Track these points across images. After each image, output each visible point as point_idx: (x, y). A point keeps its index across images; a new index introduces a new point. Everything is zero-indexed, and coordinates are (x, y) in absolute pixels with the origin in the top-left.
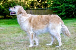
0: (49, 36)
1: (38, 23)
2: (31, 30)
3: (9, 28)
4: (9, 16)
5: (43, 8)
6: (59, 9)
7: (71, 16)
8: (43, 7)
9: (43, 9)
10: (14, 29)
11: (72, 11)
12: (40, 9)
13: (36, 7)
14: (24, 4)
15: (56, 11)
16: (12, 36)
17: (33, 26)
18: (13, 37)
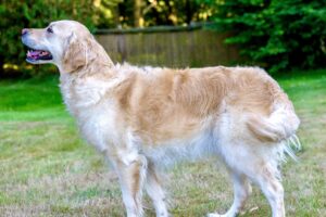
0: (215, 167)
1: (166, 107)
2: (130, 145)
3: (18, 128)
4: (16, 67)
5: (179, 23)
6: (253, 28)
7: (311, 60)
8: (178, 16)
9: (177, 27)
10: (42, 134)
11: (316, 38)
12: (162, 28)
13: (146, 19)
14: (85, 6)
15: (242, 39)
16: (35, 171)
17: (142, 127)
18: (41, 176)
